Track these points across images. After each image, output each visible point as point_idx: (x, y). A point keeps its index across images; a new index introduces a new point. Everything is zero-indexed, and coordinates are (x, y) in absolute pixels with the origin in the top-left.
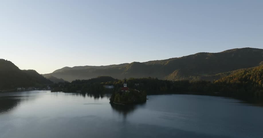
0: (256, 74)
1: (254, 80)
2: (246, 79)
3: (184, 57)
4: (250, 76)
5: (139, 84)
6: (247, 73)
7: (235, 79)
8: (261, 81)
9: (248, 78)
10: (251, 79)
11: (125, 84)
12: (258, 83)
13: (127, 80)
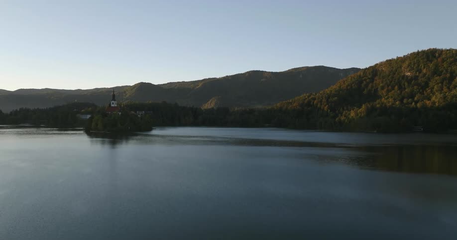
0: (322, 97)
1: (319, 106)
2: (309, 104)
3: (227, 76)
4: (314, 99)
5: (144, 112)
6: (312, 96)
7: (294, 105)
8: (327, 106)
9: (312, 103)
10: (315, 103)
11: (113, 102)
12: (323, 110)
13: (122, 106)
